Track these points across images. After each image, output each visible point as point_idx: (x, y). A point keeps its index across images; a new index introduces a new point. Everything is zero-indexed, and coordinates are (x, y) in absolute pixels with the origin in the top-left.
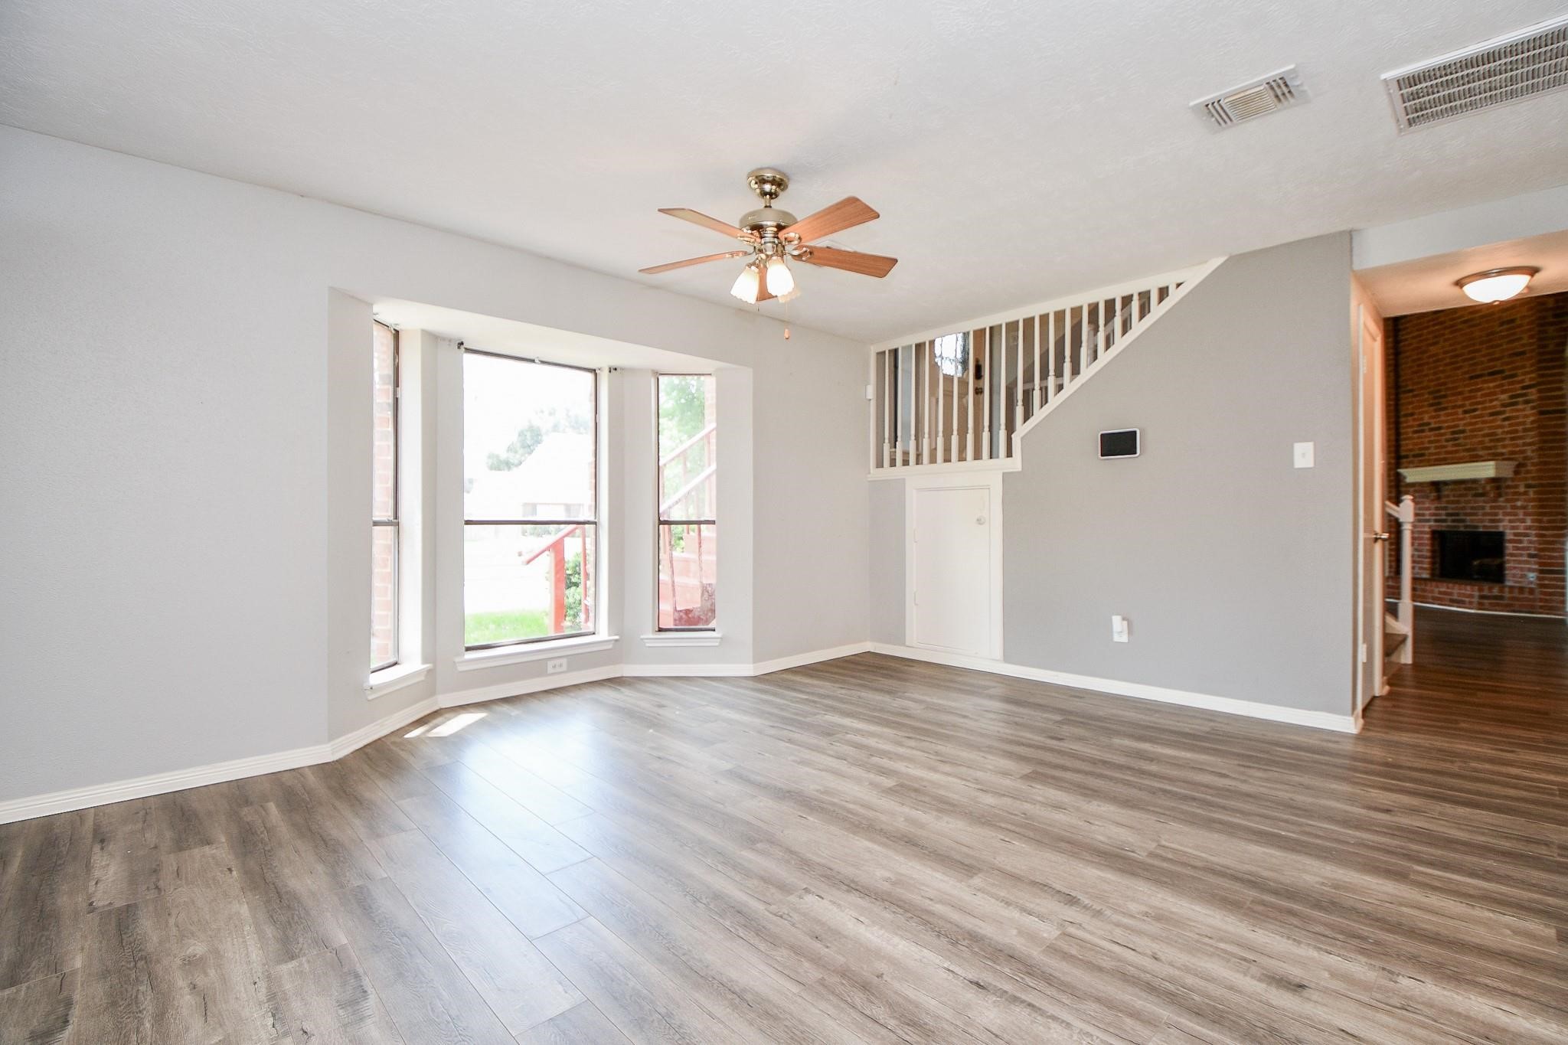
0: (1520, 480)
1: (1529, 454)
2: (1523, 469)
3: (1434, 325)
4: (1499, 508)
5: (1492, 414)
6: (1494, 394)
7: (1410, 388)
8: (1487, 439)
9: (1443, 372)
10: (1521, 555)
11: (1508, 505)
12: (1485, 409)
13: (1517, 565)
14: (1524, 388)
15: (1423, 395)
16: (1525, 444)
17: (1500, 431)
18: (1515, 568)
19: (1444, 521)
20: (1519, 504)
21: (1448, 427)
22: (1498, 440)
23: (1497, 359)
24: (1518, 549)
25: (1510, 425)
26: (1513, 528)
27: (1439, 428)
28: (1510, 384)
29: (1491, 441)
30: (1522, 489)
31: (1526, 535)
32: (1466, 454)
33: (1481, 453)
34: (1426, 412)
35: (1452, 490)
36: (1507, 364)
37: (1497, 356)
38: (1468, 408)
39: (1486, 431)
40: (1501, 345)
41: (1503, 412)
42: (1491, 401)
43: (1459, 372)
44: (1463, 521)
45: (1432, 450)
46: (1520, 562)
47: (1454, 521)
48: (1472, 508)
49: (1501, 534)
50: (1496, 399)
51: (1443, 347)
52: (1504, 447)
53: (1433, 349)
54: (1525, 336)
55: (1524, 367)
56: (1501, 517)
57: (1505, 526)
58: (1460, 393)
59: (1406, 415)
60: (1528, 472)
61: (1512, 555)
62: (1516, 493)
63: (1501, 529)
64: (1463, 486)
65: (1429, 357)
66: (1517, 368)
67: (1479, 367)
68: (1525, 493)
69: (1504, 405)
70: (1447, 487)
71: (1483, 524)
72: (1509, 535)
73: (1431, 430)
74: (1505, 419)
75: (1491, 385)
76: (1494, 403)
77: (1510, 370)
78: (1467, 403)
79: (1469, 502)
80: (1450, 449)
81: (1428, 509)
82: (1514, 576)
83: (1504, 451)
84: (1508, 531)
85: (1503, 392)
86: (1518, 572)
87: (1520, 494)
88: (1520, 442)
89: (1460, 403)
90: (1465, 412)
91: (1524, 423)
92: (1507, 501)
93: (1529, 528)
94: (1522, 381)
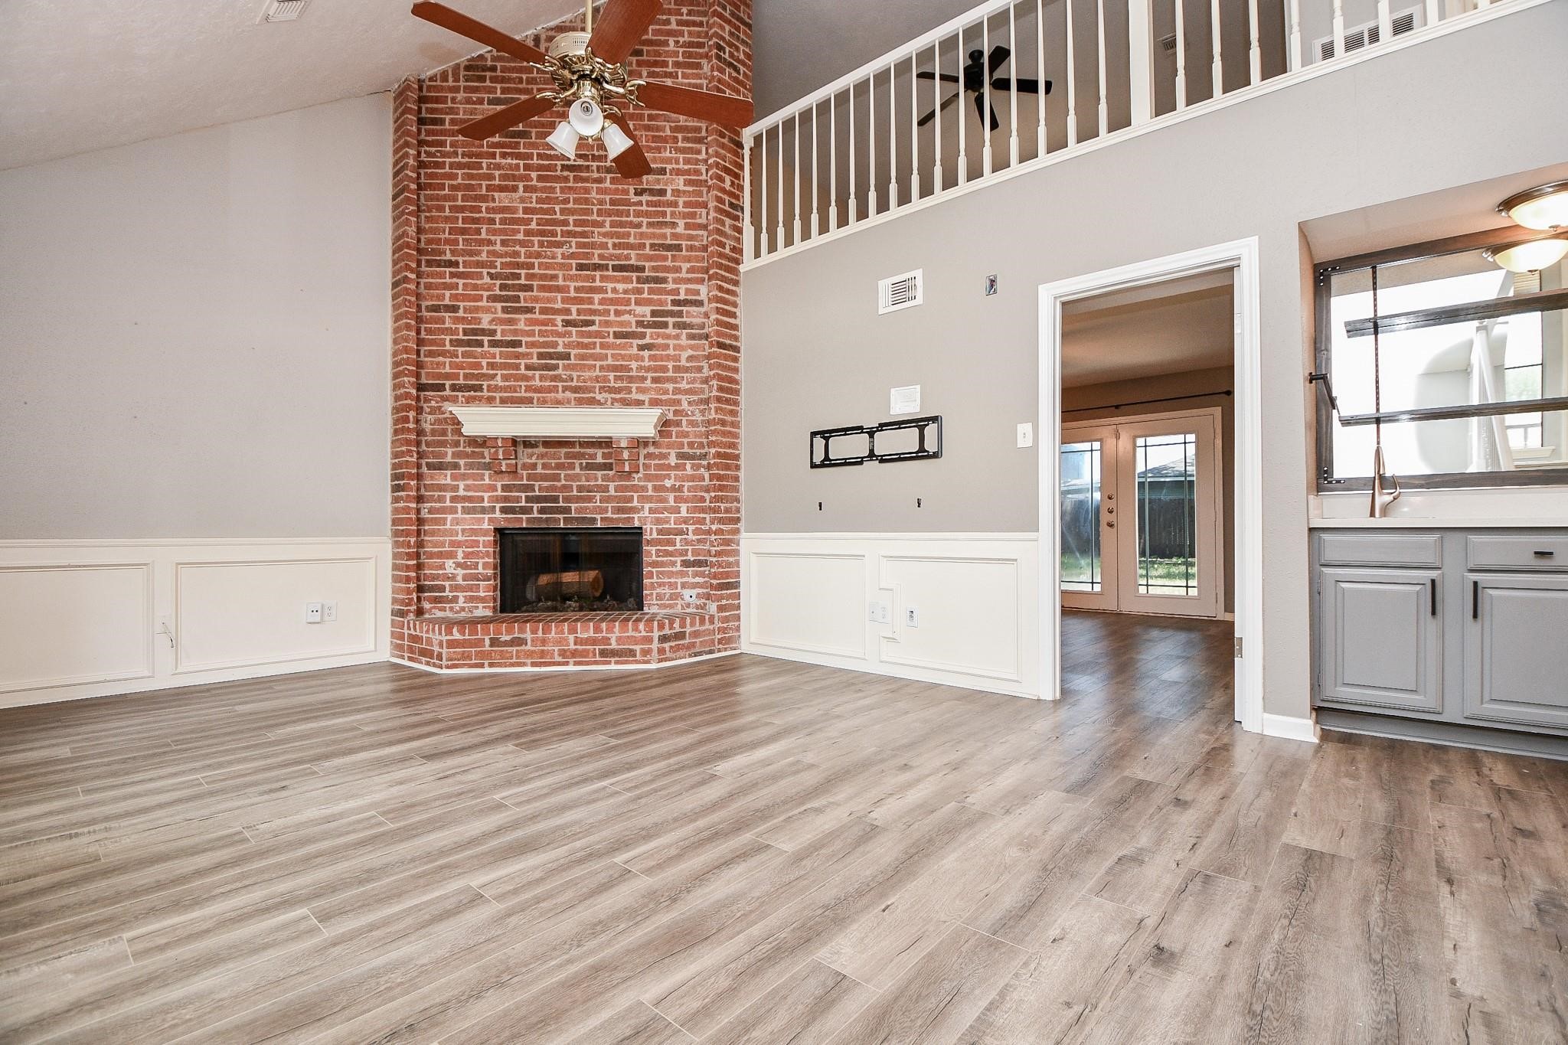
0: (669, 446)
1: (685, 405)
2: (674, 430)
3: (504, 156)
4: (635, 489)
5: (617, 335)
6: (628, 302)
7: (448, 256)
8: (611, 376)
9: (522, 244)
10: (673, 564)
11: (650, 485)
12: (607, 324)
13: (666, 580)
14: (675, 303)
15: (480, 276)
16: (677, 391)
17: (634, 365)
18: (660, 585)
19: (524, 510)
20: (668, 483)
21: (533, 345)
22: (631, 379)
23: (631, 247)
24: (668, 553)
25: (652, 358)
26: (658, 521)
27: (516, 344)
28: (651, 291)
29: (617, 378)
30: (673, 460)
31: (680, 532)
32: (568, 394)
33: (598, 397)
34: (488, 310)
35: (541, 456)
36: (650, 258)
37: (632, 240)
38: (574, 316)
39: (610, 361)
40: (639, 225)
41: (643, 336)
42: (618, 313)
43: (559, 251)
44: (568, 510)
45: (499, 381)
46: (671, 574)
47: (542, 511)
48: (580, 489)
49: (638, 532)
50: (629, 312)
51: (522, 200)
52: (640, 390)
53: (502, 199)
54: (681, 223)
55: (678, 270)
56: (635, 503)
57: (644, 518)
58: (559, 289)
59: (435, 309)
60: (686, 435)
61: (655, 564)
62: (659, 467)
63: (637, 524)
64: (564, 450)
65: (494, 210)
66: (667, 269)
67: (597, 252)
68: (677, 467)
69: (640, 324)
70: (530, 450)
71: (601, 513)
72: (650, 532)
73: (494, 344)
74: (641, 348)
75: (620, 287)
76: (626, 317)
77: (654, 269)
78: (574, 308)
79: (577, 477)
80: (537, 383)
81: (493, 488)
82: (660, 597)
83: (641, 397)
84: (647, 527)
85: (638, 303)
86: (667, 591)
87: (669, 467)
88: (670, 386)
89: (559, 305)
90: (567, 323)
91: (677, 359)
92: (648, 478)
93: (686, 521)
94: (677, 292)
